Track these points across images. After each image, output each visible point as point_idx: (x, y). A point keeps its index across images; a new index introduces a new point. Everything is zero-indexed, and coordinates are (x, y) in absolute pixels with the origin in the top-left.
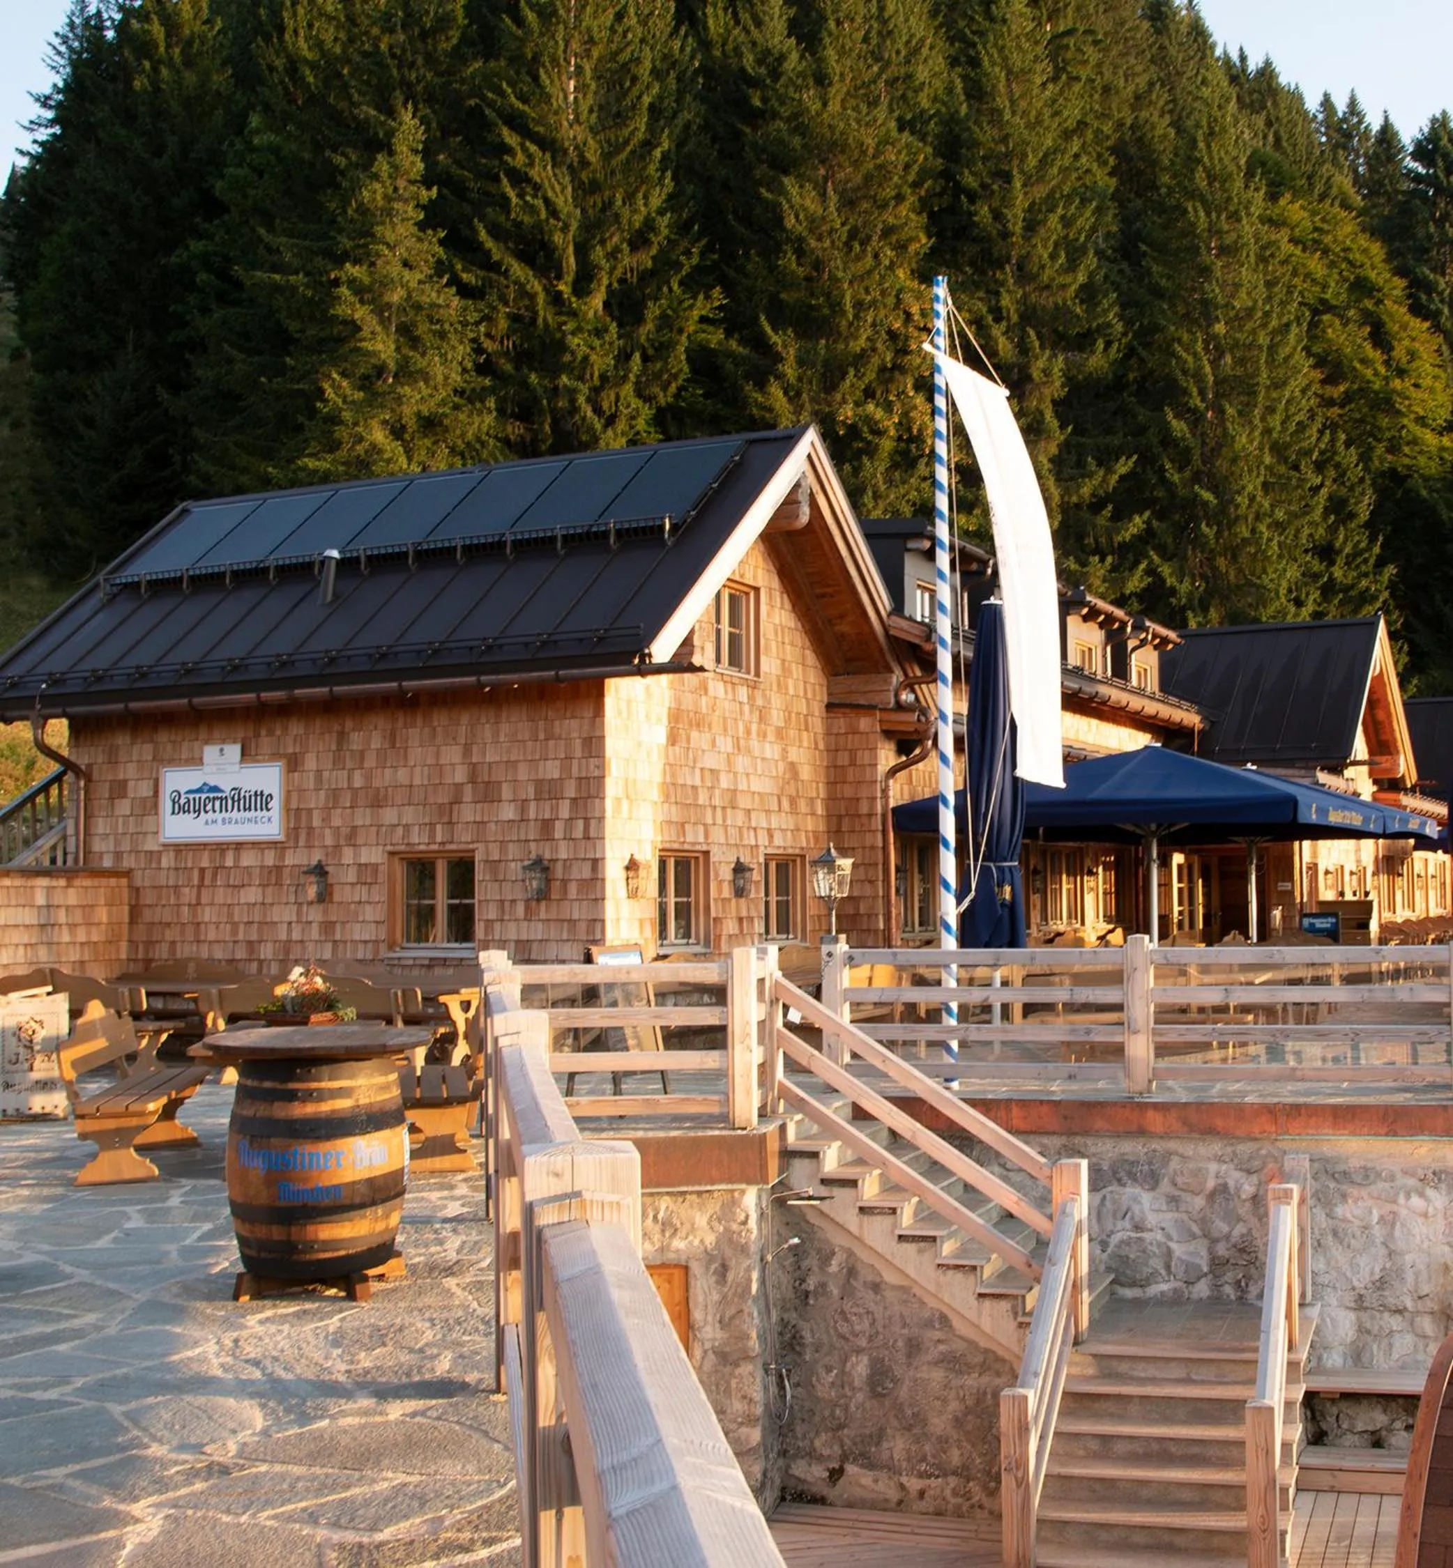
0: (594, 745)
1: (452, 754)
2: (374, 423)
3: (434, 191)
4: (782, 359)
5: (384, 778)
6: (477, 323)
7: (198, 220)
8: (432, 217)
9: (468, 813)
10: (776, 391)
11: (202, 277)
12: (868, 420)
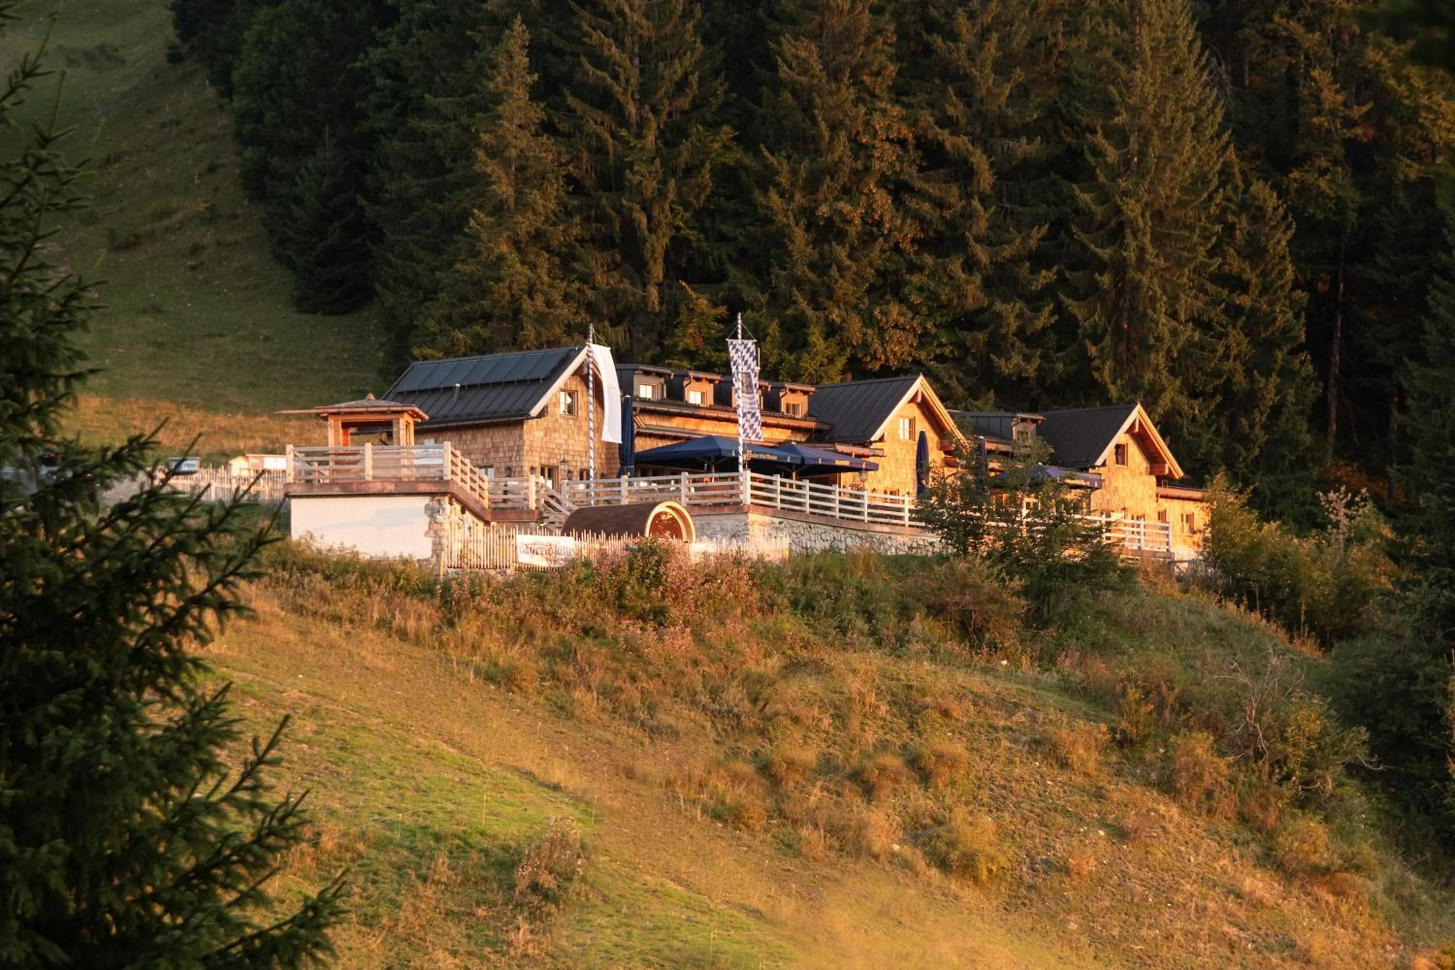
0: (521, 437)
1: (488, 440)
2: (502, 240)
3: (536, 77)
4: (777, 173)
5: (472, 447)
6: (568, 163)
7: (374, 29)
8: (536, 94)
9: (492, 455)
10: (774, 195)
11: (380, 82)
12: (840, 213)
